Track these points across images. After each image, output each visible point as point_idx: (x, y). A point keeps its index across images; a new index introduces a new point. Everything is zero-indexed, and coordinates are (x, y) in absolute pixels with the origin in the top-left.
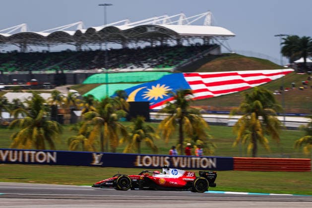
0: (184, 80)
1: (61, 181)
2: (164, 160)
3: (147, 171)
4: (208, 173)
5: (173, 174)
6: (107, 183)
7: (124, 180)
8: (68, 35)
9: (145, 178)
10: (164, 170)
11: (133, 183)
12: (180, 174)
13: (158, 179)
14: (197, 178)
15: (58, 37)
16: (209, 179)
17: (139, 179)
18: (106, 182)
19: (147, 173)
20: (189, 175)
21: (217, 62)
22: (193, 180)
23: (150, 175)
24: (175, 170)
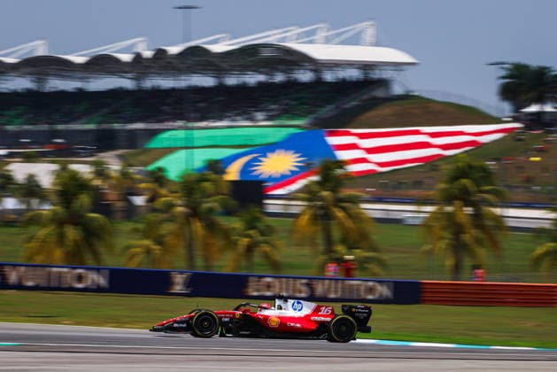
0: (325, 142)
1: (118, 322)
2: (295, 284)
3: (248, 304)
4: (356, 308)
5: (295, 309)
6: (175, 325)
7: (205, 319)
8: (117, 61)
9: (244, 316)
10: (278, 302)
11: (223, 324)
12: (307, 309)
13: (266, 318)
14: (337, 315)
15: (102, 64)
16: (356, 318)
17: (233, 318)
18: (175, 322)
19: (247, 307)
20: (324, 311)
21: (385, 111)
22: (329, 319)
23: (252, 310)
24: (298, 303)
